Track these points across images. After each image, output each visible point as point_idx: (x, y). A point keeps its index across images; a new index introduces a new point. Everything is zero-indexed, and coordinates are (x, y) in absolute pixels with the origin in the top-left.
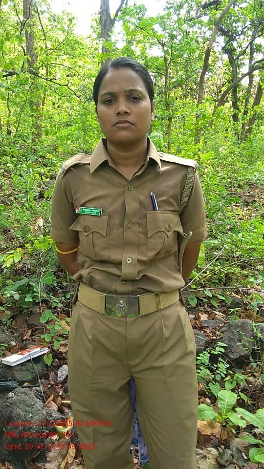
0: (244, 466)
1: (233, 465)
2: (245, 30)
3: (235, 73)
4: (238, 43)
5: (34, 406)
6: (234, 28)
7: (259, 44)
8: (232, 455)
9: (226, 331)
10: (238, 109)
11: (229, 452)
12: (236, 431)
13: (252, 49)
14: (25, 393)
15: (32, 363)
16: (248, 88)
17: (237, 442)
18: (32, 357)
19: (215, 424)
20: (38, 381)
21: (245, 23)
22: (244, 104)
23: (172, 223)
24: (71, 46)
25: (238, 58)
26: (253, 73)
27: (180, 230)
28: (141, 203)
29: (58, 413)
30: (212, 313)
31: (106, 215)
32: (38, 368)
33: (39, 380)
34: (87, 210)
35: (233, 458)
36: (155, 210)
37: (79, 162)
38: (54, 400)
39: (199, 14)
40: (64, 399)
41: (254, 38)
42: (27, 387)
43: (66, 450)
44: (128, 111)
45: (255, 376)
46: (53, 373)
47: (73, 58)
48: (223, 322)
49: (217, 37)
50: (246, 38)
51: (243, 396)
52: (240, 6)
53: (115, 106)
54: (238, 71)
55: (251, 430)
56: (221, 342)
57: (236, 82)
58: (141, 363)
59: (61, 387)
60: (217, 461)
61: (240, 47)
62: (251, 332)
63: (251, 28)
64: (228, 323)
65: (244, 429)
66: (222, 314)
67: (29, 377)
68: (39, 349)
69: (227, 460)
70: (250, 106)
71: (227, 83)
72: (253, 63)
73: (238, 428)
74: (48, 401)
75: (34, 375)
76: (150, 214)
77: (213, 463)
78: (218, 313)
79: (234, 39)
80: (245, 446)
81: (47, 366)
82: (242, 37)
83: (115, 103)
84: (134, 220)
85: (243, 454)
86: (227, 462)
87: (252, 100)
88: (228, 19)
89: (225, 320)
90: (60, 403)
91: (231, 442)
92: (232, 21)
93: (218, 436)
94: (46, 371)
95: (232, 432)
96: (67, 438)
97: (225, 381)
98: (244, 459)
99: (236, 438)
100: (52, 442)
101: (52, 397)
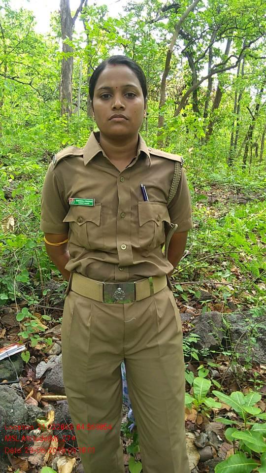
0: (219, 447)
1: (210, 447)
2: (204, 34)
3: (195, 76)
4: (197, 46)
5: (15, 402)
6: (194, 32)
7: (217, 48)
8: (208, 438)
9: (197, 323)
10: (198, 112)
11: (205, 435)
12: (210, 416)
13: (210, 52)
14: (5, 390)
15: (10, 361)
16: (208, 91)
17: (211, 426)
18: (9, 355)
19: (190, 411)
20: (17, 379)
21: (204, 28)
22: (204, 107)
23: (161, 213)
24: (30, 44)
25: (197, 62)
26: (212, 76)
27: (168, 220)
28: (132, 194)
29: (39, 408)
30: (182, 307)
31: (99, 205)
32: (16, 366)
33: (17, 377)
34: (80, 201)
35: (209, 440)
36: (145, 201)
37: (71, 154)
38: (34, 396)
39: (159, 17)
40: (44, 394)
41: (212, 42)
42: (6, 384)
43: (49, 443)
44: (123, 106)
45: (226, 365)
46: (30, 370)
47: (32, 57)
48: (194, 315)
49: (177, 40)
50: (205, 42)
51: (215, 382)
52: (199, 10)
53: (111, 101)
54: (198, 74)
55: (224, 414)
56: (194, 333)
57: (196, 84)
58: (136, 345)
59: (40, 384)
60: (194, 444)
61: (199, 50)
62: (220, 323)
63: (209, 32)
64: (198, 315)
65: (218, 414)
66: (192, 308)
67: (8, 375)
68: (16, 346)
69: (204, 443)
70: (209, 109)
71: (188, 86)
72: (212, 66)
73: (212, 413)
74: (28, 397)
75: (12, 372)
76: (141, 204)
77: (190, 446)
78: (188, 307)
79: (193, 43)
80: (219, 428)
81: (24, 363)
82: (201, 40)
83: (111, 97)
84: (126, 210)
85: (218, 436)
86: (203, 445)
87: (211, 104)
88: (188, 23)
89: (195, 313)
90: (40, 398)
91: (206, 426)
92: (191, 25)
93: (194, 422)
94: (24, 368)
95: (207, 417)
96: (49, 431)
97: (198, 370)
98: (219, 440)
99: (211, 422)
100: (34, 435)
101: (32, 393)
